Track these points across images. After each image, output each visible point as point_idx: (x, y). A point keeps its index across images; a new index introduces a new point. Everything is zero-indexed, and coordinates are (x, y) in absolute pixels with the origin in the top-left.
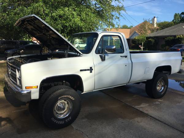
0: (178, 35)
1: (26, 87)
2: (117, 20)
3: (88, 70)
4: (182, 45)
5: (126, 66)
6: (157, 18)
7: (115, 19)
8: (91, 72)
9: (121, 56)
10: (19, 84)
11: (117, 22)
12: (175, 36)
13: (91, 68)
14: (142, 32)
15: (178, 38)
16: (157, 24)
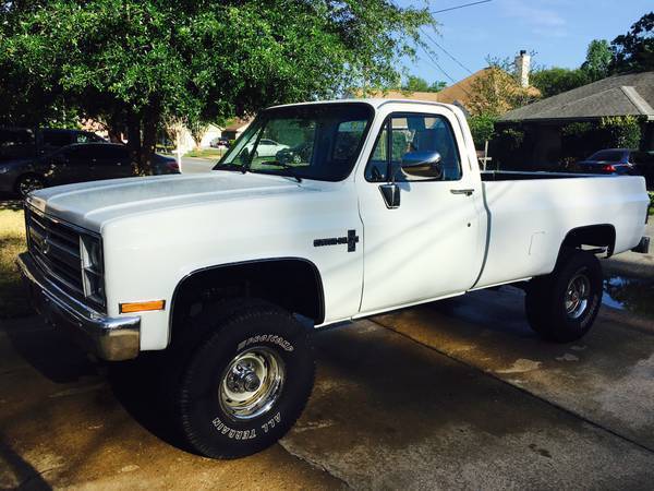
0: (606, 117)
1: (120, 306)
2: (406, 59)
3: (341, 241)
4: (622, 153)
5: (469, 225)
6: (533, 54)
7: (400, 55)
8: (352, 249)
9: (453, 191)
10: (89, 293)
11: (405, 68)
12: (596, 121)
13: (352, 233)
14: (479, 104)
15: (608, 126)
16: (532, 78)
